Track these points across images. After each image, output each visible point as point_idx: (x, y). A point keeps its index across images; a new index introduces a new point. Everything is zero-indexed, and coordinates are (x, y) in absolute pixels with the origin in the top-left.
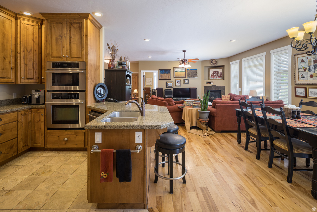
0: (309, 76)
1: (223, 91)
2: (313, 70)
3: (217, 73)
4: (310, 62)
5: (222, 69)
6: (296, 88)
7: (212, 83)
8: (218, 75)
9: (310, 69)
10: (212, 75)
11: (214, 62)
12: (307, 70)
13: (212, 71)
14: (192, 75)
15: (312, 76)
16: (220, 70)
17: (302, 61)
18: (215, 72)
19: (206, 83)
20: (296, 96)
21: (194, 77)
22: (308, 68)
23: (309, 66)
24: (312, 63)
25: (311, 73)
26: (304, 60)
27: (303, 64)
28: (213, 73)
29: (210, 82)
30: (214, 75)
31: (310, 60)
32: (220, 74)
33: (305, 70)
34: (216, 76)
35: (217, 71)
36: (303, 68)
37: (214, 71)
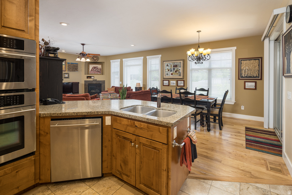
0: (170, 74)
1: (104, 84)
2: (173, 71)
3: (96, 68)
4: (171, 66)
5: (101, 65)
6: (163, 81)
7: (92, 77)
8: (98, 70)
9: (171, 70)
10: (91, 70)
11: (95, 59)
12: (170, 71)
13: (91, 67)
14: (73, 69)
15: (172, 74)
16: (99, 66)
17: (167, 65)
18: (95, 67)
19: (86, 77)
20: (163, 85)
21: (74, 71)
22: (170, 70)
23: (171, 69)
24: (173, 67)
25: (172, 72)
26: (168, 65)
27: (168, 67)
28: (93, 68)
29: (90, 77)
30: (93, 70)
31: (172, 65)
32: (100, 70)
33: (169, 70)
34: (95, 71)
35: (97, 67)
36: (168, 69)
37: (93, 67)
